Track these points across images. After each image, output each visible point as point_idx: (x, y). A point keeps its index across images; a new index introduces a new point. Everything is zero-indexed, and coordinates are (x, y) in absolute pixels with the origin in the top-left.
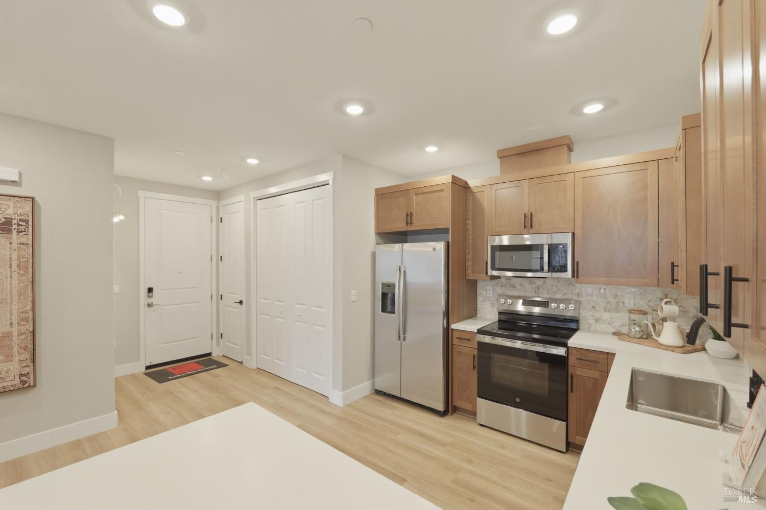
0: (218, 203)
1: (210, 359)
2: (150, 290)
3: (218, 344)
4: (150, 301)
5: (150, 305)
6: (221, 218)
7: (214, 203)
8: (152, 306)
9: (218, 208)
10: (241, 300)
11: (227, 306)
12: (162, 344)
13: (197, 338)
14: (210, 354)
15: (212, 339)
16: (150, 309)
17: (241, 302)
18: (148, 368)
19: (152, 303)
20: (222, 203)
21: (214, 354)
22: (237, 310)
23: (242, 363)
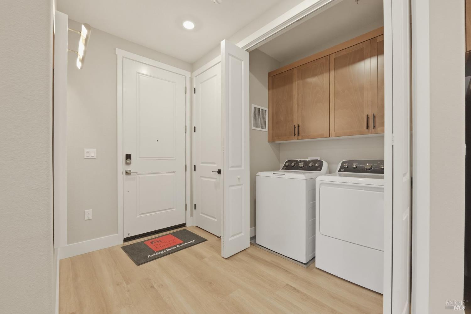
0: (191, 73)
1: (185, 230)
2: (128, 157)
3: (192, 215)
4: (128, 168)
5: (128, 173)
6: (195, 89)
7: (188, 74)
8: (130, 174)
9: (191, 80)
10: (219, 169)
11: (201, 177)
12: (141, 214)
13: (173, 208)
14: (184, 225)
15: (186, 209)
16: (129, 177)
17: (219, 172)
18: (126, 240)
19: (130, 171)
20: (196, 73)
21: (187, 225)
22: (214, 180)
23: (220, 237)
